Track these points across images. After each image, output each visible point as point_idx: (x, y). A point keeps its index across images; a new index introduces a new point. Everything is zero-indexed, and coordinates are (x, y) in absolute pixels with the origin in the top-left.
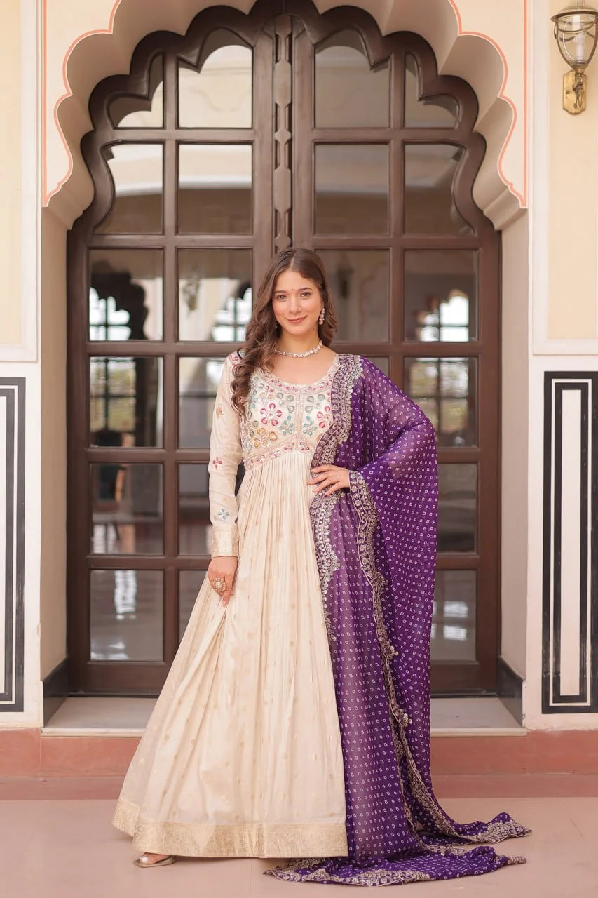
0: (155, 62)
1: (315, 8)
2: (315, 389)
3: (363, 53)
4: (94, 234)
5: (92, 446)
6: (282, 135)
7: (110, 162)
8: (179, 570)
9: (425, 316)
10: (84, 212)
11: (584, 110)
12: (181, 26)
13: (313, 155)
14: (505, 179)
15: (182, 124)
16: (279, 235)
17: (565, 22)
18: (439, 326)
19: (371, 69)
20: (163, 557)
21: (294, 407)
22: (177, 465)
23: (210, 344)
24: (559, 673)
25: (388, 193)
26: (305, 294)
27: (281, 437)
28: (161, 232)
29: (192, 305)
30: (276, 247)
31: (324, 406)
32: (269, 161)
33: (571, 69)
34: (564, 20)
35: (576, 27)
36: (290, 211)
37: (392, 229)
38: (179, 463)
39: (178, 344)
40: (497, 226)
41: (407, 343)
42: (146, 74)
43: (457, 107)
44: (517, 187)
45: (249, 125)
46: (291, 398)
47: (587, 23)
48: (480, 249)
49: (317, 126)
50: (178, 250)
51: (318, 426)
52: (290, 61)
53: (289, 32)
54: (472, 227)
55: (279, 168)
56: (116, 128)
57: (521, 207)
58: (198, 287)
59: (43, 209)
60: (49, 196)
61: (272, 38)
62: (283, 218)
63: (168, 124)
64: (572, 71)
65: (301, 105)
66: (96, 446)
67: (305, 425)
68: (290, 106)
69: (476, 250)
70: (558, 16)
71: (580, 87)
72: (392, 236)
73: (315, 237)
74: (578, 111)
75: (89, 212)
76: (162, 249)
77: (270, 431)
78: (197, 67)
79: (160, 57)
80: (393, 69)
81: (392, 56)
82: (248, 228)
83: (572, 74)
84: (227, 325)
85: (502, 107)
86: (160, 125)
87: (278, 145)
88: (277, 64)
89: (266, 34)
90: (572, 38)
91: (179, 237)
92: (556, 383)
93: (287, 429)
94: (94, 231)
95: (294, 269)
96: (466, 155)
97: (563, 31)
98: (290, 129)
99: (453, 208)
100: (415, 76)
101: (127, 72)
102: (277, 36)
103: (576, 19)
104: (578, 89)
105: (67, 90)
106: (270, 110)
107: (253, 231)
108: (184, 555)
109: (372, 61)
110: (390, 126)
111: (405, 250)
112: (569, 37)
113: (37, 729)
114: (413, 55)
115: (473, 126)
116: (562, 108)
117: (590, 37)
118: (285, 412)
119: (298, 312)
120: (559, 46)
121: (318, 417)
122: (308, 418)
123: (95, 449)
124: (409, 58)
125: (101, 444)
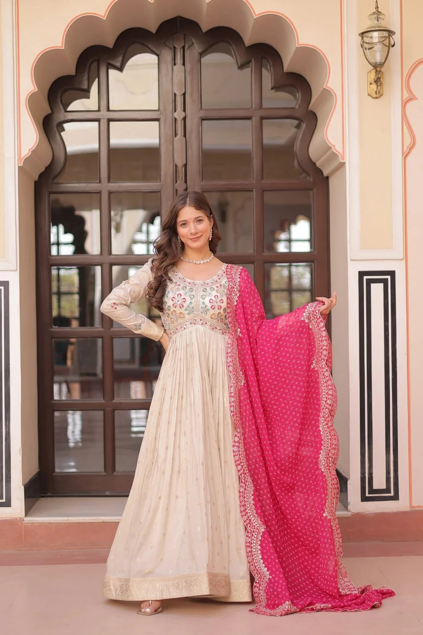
0: (92, 66)
1: (201, 30)
2: (208, 284)
3: (233, 57)
4: (53, 183)
5: (54, 327)
6: (179, 114)
7: (62, 134)
8: (114, 410)
9: (280, 234)
10: (46, 168)
11: (382, 95)
12: (109, 42)
13: (200, 128)
14: (330, 143)
15: (111, 108)
16: (178, 182)
17: (368, 37)
18: (290, 241)
19: (239, 69)
20: (103, 401)
21: (193, 296)
22: (112, 338)
23: (130, 256)
24: (372, 474)
25: (251, 149)
26: (199, 221)
27: (187, 316)
28: (98, 181)
29: (118, 229)
30: (177, 190)
31: (214, 295)
32: (170, 132)
33: (373, 68)
34: (368, 35)
35: (375, 40)
36: (186, 165)
37: (255, 177)
38: (113, 338)
39: (111, 257)
40: (325, 173)
41: (266, 253)
42: (86, 74)
43: (297, 94)
44: (338, 148)
45: (157, 109)
46: (191, 290)
47: (383, 37)
48: (315, 190)
49: (203, 108)
50: (110, 193)
51: (210, 309)
52: (184, 64)
53: (183, 45)
54: (309, 175)
55: (178, 137)
56: (66, 111)
57: (341, 161)
58: (121, 216)
59: (19, 167)
60: (22, 159)
61: (171, 49)
62: (181, 171)
63: (102, 108)
64: (373, 69)
65: (192, 95)
66: (57, 327)
67: (201, 307)
68: (184, 94)
69: (312, 190)
70: (363, 33)
71: (378, 80)
72: (254, 182)
73: (203, 183)
74: (377, 96)
75: (49, 168)
76: (100, 193)
77: (179, 312)
78: (121, 69)
79: (95, 64)
80: (253, 70)
81: (253, 60)
82: (157, 177)
83: (374, 71)
84: (142, 242)
85: (327, 94)
86: (97, 109)
87: (177, 121)
88: (175, 66)
89: (167, 46)
90: (373, 48)
91: (110, 184)
92: (366, 279)
93: (191, 310)
94: (53, 181)
95: (190, 205)
96: (304, 126)
97: (366, 43)
98: (184, 111)
99: (296, 161)
100: (268, 71)
101: (73, 72)
102: (175, 48)
103: (376, 34)
104: (378, 81)
105: (34, 87)
106: (171, 98)
107: (160, 179)
108: (116, 400)
109: (239, 64)
110: (252, 108)
111: (264, 191)
112: (370, 46)
113: (21, 518)
114: (267, 59)
115: (308, 107)
116: (367, 94)
117: (385, 47)
118: (188, 300)
119: (196, 233)
120: (364, 53)
121: (210, 302)
122: (203, 303)
123: (56, 329)
124: (264, 61)
125: (60, 326)
